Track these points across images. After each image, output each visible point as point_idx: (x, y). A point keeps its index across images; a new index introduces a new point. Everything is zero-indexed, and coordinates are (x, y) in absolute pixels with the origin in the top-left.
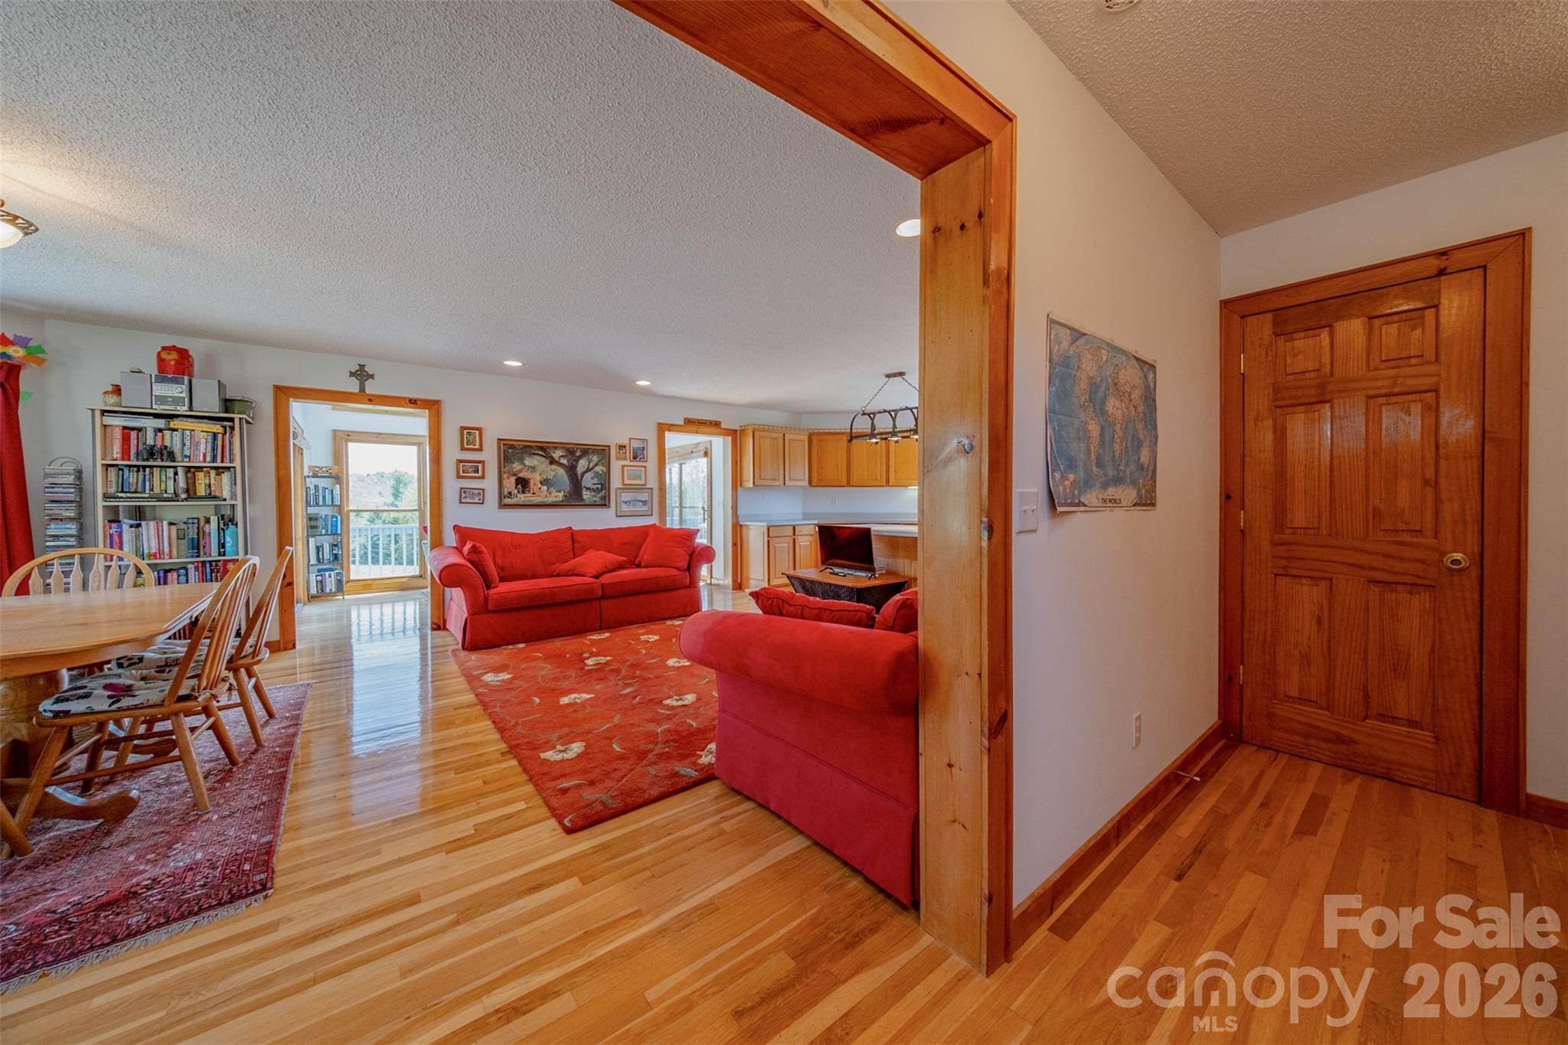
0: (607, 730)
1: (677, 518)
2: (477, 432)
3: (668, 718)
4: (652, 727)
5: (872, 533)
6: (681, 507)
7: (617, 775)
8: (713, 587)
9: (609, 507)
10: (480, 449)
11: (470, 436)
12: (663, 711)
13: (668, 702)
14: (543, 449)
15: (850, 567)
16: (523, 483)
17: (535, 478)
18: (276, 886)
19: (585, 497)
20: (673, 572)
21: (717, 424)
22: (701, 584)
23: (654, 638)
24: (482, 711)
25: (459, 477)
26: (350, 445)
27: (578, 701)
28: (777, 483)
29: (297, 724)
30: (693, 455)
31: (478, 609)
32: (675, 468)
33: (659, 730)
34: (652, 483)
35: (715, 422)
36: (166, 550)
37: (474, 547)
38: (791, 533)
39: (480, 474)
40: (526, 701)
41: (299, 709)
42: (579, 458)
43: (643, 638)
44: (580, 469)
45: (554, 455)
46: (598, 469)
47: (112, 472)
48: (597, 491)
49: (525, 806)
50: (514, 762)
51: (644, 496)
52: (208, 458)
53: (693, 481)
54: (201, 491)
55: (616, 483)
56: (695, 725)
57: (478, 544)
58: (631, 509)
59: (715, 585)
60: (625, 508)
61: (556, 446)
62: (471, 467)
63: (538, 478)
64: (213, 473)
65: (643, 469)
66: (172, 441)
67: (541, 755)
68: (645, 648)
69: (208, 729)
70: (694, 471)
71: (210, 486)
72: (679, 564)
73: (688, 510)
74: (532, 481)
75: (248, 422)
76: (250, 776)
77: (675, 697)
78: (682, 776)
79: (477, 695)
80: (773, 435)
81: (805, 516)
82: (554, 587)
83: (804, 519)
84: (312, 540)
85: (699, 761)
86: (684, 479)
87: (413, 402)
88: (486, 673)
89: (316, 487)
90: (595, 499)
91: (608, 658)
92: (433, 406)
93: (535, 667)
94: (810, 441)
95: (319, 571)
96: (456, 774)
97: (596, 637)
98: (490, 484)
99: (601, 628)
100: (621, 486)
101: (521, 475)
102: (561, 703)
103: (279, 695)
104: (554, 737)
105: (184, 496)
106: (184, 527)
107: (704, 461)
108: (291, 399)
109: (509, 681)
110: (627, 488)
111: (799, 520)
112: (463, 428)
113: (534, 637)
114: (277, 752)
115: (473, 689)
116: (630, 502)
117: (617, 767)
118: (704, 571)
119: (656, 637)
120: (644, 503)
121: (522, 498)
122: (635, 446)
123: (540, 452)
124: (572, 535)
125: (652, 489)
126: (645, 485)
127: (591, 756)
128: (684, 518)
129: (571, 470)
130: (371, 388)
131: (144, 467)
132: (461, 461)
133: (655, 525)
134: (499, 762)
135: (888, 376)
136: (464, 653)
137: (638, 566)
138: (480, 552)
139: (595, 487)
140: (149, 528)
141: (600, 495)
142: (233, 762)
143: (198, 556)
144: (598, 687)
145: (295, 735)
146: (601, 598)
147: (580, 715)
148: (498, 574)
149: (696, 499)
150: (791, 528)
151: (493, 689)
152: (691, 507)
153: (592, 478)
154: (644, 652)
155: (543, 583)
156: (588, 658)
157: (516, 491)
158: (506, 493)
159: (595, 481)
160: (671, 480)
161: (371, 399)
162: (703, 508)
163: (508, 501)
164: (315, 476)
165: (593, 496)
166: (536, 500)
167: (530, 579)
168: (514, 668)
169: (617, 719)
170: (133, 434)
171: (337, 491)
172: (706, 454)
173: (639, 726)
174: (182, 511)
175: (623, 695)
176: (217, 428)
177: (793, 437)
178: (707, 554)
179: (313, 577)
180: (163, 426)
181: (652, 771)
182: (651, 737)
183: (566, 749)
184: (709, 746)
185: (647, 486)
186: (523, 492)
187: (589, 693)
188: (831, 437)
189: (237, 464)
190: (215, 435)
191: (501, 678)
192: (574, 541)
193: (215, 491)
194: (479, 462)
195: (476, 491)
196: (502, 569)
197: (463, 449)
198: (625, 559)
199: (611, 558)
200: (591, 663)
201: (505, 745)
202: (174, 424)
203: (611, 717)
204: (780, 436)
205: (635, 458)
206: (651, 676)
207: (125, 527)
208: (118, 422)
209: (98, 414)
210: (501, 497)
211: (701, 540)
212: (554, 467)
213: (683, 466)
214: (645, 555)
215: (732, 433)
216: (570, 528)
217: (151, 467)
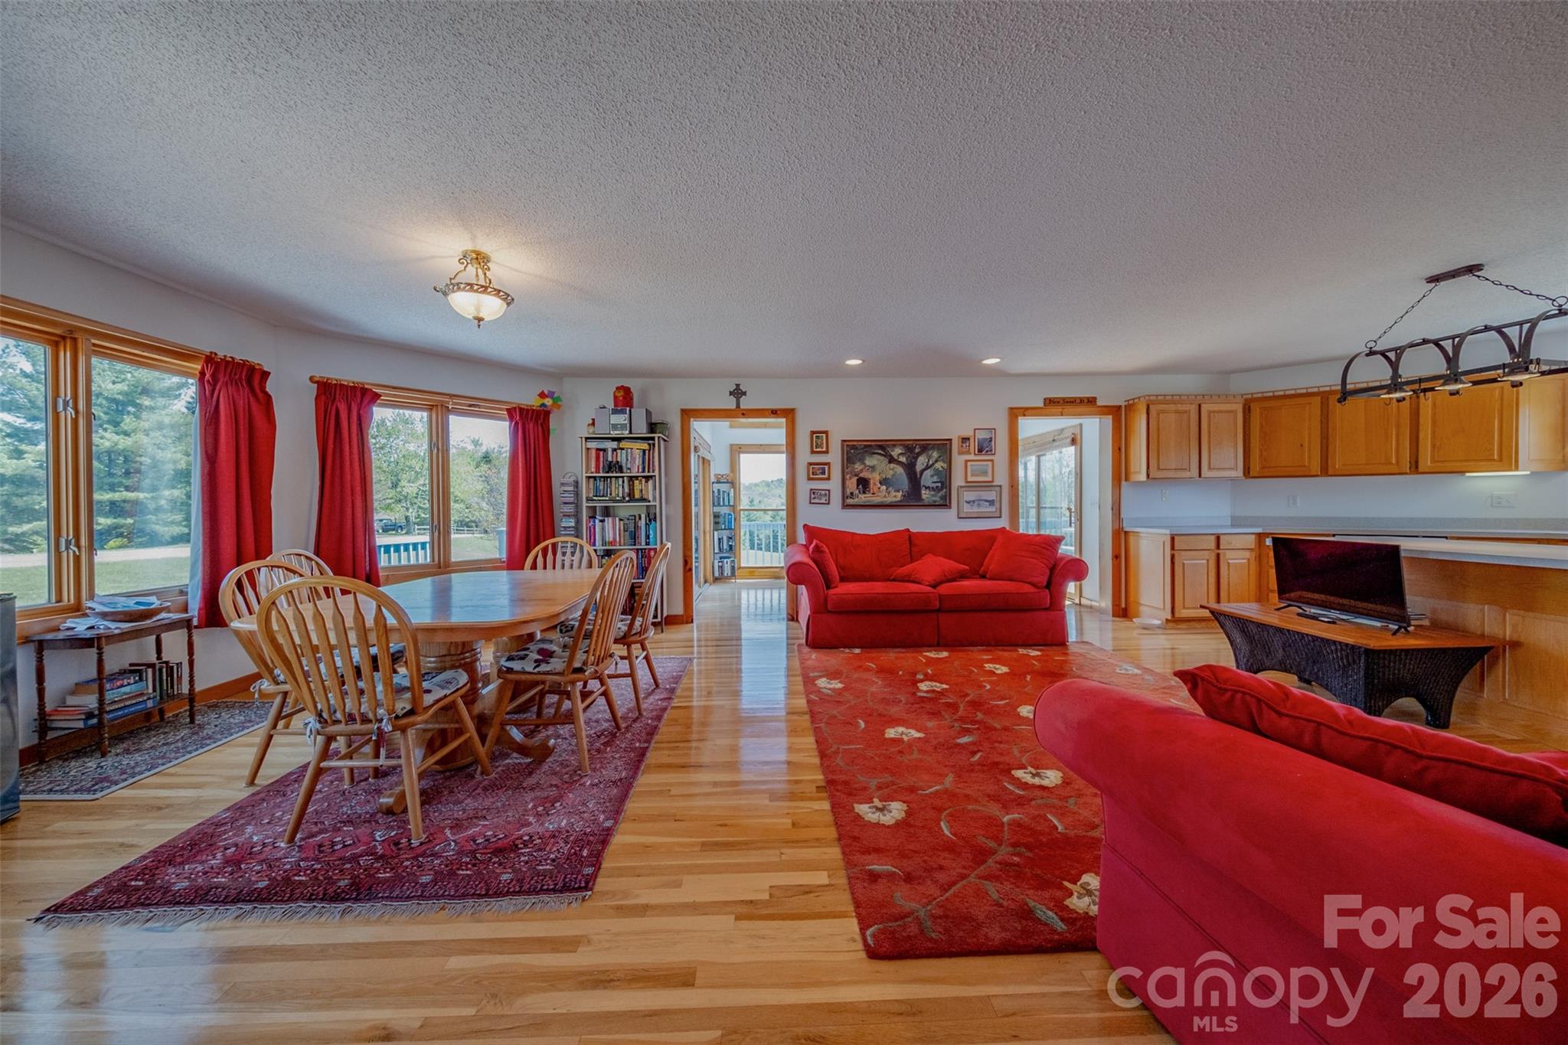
0: (936, 793)
1: (1033, 520)
2: (824, 435)
3: (1020, 802)
4: (994, 810)
5: (1403, 554)
6: (1039, 508)
7: (942, 877)
8: (1082, 610)
9: (950, 507)
10: (827, 452)
11: (819, 439)
12: (1011, 787)
13: (1019, 774)
14: (882, 447)
15: (1342, 609)
16: (864, 484)
17: (875, 477)
18: (597, 888)
19: (924, 497)
20: (1028, 588)
21: (1091, 401)
22: (1067, 603)
23: (1002, 669)
24: (809, 723)
25: (809, 479)
26: (742, 455)
27: (905, 738)
28: (1187, 474)
29: (670, 698)
30: (1055, 444)
31: (819, 608)
32: (1032, 460)
33: (1005, 819)
34: (1002, 479)
35: (1088, 399)
36: (618, 539)
37: (817, 546)
38: (1212, 545)
39: (826, 476)
40: (850, 723)
41: (676, 683)
42: (919, 454)
43: (988, 666)
44: (919, 467)
45: (893, 453)
46: (939, 465)
47: (592, 480)
48: (937, 490)
49: (826, 881)
50: (826, 805)
51: (992, 495)
52: (640, 470)
53: (1054, 478)
54: (637, 495)
55: (958, 480)
56: (1060, 828)
57: (821, 544)
58: (975, 509)
59: (1087, 607)
60: (967, 509)
61: (895, 443)
62: (819, 469)
63: (878, 478)
64: (644, 480)
65: (990, 463)
66: (621, 457)
67: (856, 805)
68: (990, 682)
69: (601, 695)
70: (1057, 465)
71: (641, 491)
72: (1036, 580)
73: (1048, 511)
74: (872, 481)
75: (665, 440)
76: (623, 746)
77: (1030, 769)
78: (1038, 921)
79: (808, 702)
80: (1180, 407)
81: (1236, 522)
82: (888, 594)
83: (1233, 526)
84: (716, 533)
85: (1067, 902)
86: (1043, 475)
87: (774, 413)
88: (820, 677)
89: (719, 490)
90: (934, 499)
91: (945, 686)
92: (789, 414)
93: (866, 680)
94: (1247, 410)
95: (721, 558)
96: (770, 801)
97: (932, 655)
98: (834, 485)
99: (938, 645)
100: (963, 484)
101: (861, 475)
102: (887, 736)
103: (665, 667)
104: (873, 783)
105: (627, 499)
106: (627, 522)
107: (1071, 450)
108: (692, 420)
109: (839, 692)
110: (971, 486)
111: (1222, 526)
112: (813, 433)
113: (871, 644)
114: (648, 725)
115: (807, 693)
116: (974, 502)
117: (943, 863)
118: (1071, 587)
119: (1004, 669)
120: (991, 503)
121: (863, 498)
122: (980, 437)
123: (880, 451)
124: (908, 536)
125: (1000, 486)
126: (992, 482)
127: (912, 830)
128: (1042, 520)
129: (910, 468)
130: (746, 403)
131: (607, 477)
132: (810, 464)
133: (1003, 529)
134: (811, 799)
135: (1435, 279)
136: (806, 650)
137: (983, 577)
138: (823, 552)
139: (935, 485)
140: (609, 521)
141: (940, 494)
142: (618, 727)
143: (635, 545)
144: (930, 724)
145: (664, 709)
146: (939, 610)
147: (905, 759)
148: (839, 573)
149: (1059, 498)
150: (1213, 538)
151: (824, 699)
152: (1052, 508)
153: (932, 476)
154: (988, 687)
155: (879, 588)
156: (922, 681)
157: (857, 492)
158: (848, 493)
159: (935, 479)
160: (1026, 476)
161: (745, 413)
162: (1069, 509)
163: (850, 501)
164: (718, 482)
165: (933, 495)
166: (876, 500)
167: (867, 581)
168: (847, 677)
169: (949, 781)
170: (601, 453)
171: (732, 494)
172: (1074, 442)
173: (976, 801)
174: (626, 510)
175: (959, 745)
176: (645, 446)
177: (1216, 407)
178: (1077, 569)
179: (716, 562)
180: (616, 447)
181: (992, 890)
182: (992, 825)
183: (884, 806)
184: (1087, 878)
185: (994, 484)
186: (864, 493)
187: (918, 731)
188: (1287, 402)
189: (656, 473)
190: (644, 451)
191: (832, 686)
192: (911, 544)
193: (645, 497)
194: (826, 464)
195: (823, 492)
196: (843, 568)
197: (813, 452)
198: (967, 567)
199: (951, 565)
200: (925, 689)
201: (821, 777)
202: (623, 444)
203: (941, 775)
204: (1194, 409)
205: (980, 451)
206: (998, 726)
207: (597, 521)
208: (593, 445)
209: (584, 440)
210: (844, 497)
211: (1067, 549)
212: (892, 465)
213: (1042, 458)
214: (992, 563)
215: (1114, 411)
216: (908, 530)
217: (611, 477)
